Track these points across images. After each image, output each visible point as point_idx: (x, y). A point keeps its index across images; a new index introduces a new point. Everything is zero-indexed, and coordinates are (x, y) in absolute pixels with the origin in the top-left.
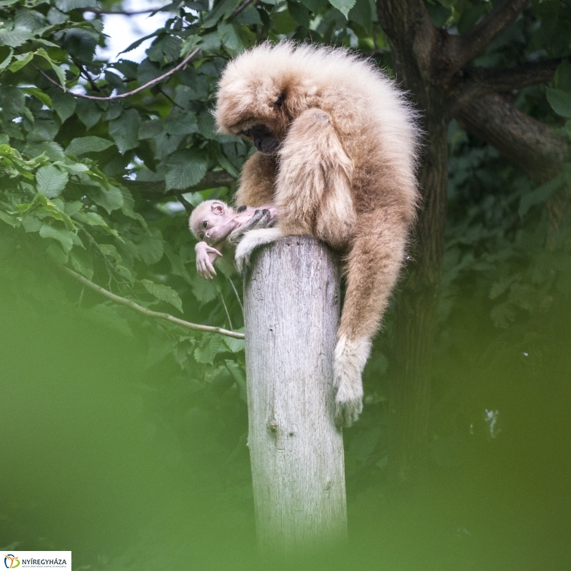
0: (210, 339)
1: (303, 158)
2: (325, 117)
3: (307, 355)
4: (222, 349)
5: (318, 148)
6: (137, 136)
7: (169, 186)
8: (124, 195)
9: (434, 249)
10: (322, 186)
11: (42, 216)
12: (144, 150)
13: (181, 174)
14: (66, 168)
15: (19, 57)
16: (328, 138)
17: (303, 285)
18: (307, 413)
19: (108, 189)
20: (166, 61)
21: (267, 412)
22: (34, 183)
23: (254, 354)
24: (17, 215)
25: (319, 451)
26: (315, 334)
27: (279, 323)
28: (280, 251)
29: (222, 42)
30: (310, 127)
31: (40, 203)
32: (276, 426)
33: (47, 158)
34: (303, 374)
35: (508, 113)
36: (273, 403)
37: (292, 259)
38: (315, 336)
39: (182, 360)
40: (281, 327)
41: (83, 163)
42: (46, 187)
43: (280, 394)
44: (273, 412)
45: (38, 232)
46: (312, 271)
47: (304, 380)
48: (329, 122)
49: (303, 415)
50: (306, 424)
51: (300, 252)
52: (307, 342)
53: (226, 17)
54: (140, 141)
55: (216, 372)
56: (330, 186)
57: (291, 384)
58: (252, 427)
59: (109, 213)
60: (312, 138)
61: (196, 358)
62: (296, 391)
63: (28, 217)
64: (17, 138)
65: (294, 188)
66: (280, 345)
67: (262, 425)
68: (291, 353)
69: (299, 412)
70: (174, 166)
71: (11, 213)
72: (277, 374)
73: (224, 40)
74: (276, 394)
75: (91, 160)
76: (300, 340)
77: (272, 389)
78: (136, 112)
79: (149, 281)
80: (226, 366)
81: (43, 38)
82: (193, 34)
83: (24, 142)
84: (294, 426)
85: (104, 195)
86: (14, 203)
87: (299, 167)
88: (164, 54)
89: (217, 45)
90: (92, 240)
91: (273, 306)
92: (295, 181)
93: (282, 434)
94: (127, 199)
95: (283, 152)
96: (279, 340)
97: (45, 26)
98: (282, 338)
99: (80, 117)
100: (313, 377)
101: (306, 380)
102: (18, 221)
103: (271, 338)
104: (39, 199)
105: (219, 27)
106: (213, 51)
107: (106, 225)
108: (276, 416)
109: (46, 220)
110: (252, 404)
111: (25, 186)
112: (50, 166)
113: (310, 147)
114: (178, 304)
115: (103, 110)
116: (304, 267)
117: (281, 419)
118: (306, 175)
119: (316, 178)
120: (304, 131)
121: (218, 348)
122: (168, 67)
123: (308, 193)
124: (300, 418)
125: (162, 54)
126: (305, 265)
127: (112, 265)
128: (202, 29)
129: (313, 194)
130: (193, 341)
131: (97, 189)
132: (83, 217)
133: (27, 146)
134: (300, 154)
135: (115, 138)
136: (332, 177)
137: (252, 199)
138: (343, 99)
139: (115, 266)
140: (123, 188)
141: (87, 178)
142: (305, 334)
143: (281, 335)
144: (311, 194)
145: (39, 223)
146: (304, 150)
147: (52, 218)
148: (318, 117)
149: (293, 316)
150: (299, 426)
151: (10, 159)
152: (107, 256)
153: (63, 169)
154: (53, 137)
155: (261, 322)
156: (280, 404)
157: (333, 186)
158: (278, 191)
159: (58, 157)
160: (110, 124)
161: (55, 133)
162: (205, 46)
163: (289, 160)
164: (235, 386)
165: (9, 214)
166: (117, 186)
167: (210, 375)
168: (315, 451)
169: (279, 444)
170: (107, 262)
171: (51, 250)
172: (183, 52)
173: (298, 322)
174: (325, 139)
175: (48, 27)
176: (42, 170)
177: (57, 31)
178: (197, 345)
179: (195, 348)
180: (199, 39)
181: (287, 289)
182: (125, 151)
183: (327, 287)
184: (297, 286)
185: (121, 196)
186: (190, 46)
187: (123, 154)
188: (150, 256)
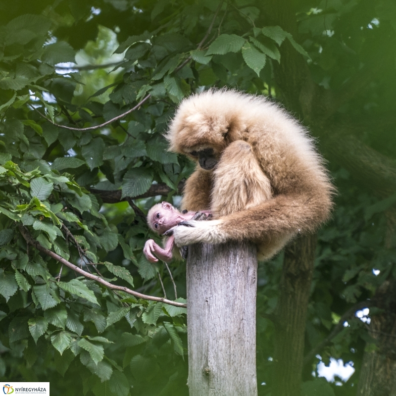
0: (154, 306)
1: (232, 177)
2: (247, 146)
3: (233, 320)
4: (163, 314)
5: (242, 169)
6: (102, 157)
7: (124, 195)
8: (92, 200)
9: (309, 245)
10: (246, 197)
11: (35, 213)
12: (107, 168)
13: (133, 186)
14: (52, 179)
15: (20, 98)
16: (249, 162)
17: (231, 269)
18: (231, 362)
19: (81, 196)
20: (124, 103)
21: (203, 361)
22: (29, 190)
23: (193, 318)
24: (18, 213)
25: (240, 391)
26: (239, 305)
27: (212, 296)
29: (167, 90)
30: (237, 154)
31: (34, 204)
32: (209, 371)
33: (40, 172)
34: (230, 334)
35: (360, 147)
36: (207, 354)
38: (239, 306)
39: (132, 322)
40: (214, 299)
41: (64, 175)
42: (37, 193)
43: (213, 348)
44: (207, 361)
45: (32, 225)
46: (238, 259)
47: (230, 338)
48: (250, 150)
49: (229, 364)
50: (231, 370)
52: (233, 310)
53: (170, 73)
54: (103, 161)
55: (157, 330)
56: (250, 196)
57: (221, 341)
58: (191, 371)
59: (82, 213)
60: (239, 162)
61: (143, 320)
62: (224, 346)
63: (25, 215)
64: (16, 157)
65: (225, 198)
66: (213, 312)
67: (199, 370)
68: (221, 318)
69: (226, 362)
70: (128, 179)
71: (13, 211)
72: (211, 333)
73: (168, 89)
74: (209, 348)
75: (69, 174)
76: (228, 309)
77: (207, 344)
78: (102, 140)
79: (109, 263)
80: (164, 326)
81: (37, 84)
82: (146, 84)
83: (22, 160)
84: (222, 371)
85: (78, 200)
86: (15, 204)
87: (229, 183)
88: (123, 98)
89: (163, 92)
90: (69, 232)
91: (208, 284)
92: (226, 193)
93: (213, 377)
94: (94, 204)
95: (218, 172)
96: (213, 308)
97: (37, 76)
98: (215, 308)
99: (61, 143)
100: (237, 336)
101: (232, 338)
102: (19, 217)
103: (207, 307)
104: (34, 202)
105: (164, 80)
106: (160, 96)
107: (79, 222)
108: (209, 364)
109: (38, 217)
110: (191, 355)
111: (23, 191)
112: (41, 178)
113: (237, 169)
114: (131, 280)
115: (77, 138)
116: (232, 256)
117: (212, 366)
118: (234, 189)
119: (242, 191)
120: (232, 157)
121: (160, 313)
122: (125, 108)
123: (236, 202)
124: (227, 365)
125: (121, 98)
126: (232, 254)
127: (82, 251)
128: (152, 81)
129: (239, 202)
130: (141, 308)
131: (73, 195)
132: (64, 215)
133: (24, 163)
134: (229, 174)
135: (86, 158)
136: (252, 191)
137: (192, 206)
138: (265, 134)
139: (85, 251)
140: (92, 195)
141: (66, 187)
142: (231, 304)
143: (214, 305)
144: (238, 202)
145: (33, 219)
146: (232, 171)
147: (42, 215)
148: (242, 146)
149: (223, 291)
150: (226, 372)
151: (14, 172)
152: (79, 244)
153: (50, 180)
154: (42, 157)
155: (200, 295)
156: (212, 355)
157: (252, 196)
158: (213, 200)
159: (47, 172)
160: (83, 148)
161: (43, 154)
162: (154, 93)
163: (222, 178)
164: (169, 341)
165: (12, 212)
166: (87, 194)
167: (152, 333)
168: (237, 390)
169: (211, 384)
170: (80, 249)
171: (40, 239)
172: (138, 96)
173: (227, 296)
174: (248, 162)
175: (40, 77)
176: (34, 181)
177: (47, 80)
178: (144, 311)
179: (143, 313)
180: (150, 88)
181: (219, 272)
182: (93, 168)
183: (248, 271)
184: (226, 269)
185: (90, 201)
186: (143, 93)
187: (91, 170)
188: (109, 245)
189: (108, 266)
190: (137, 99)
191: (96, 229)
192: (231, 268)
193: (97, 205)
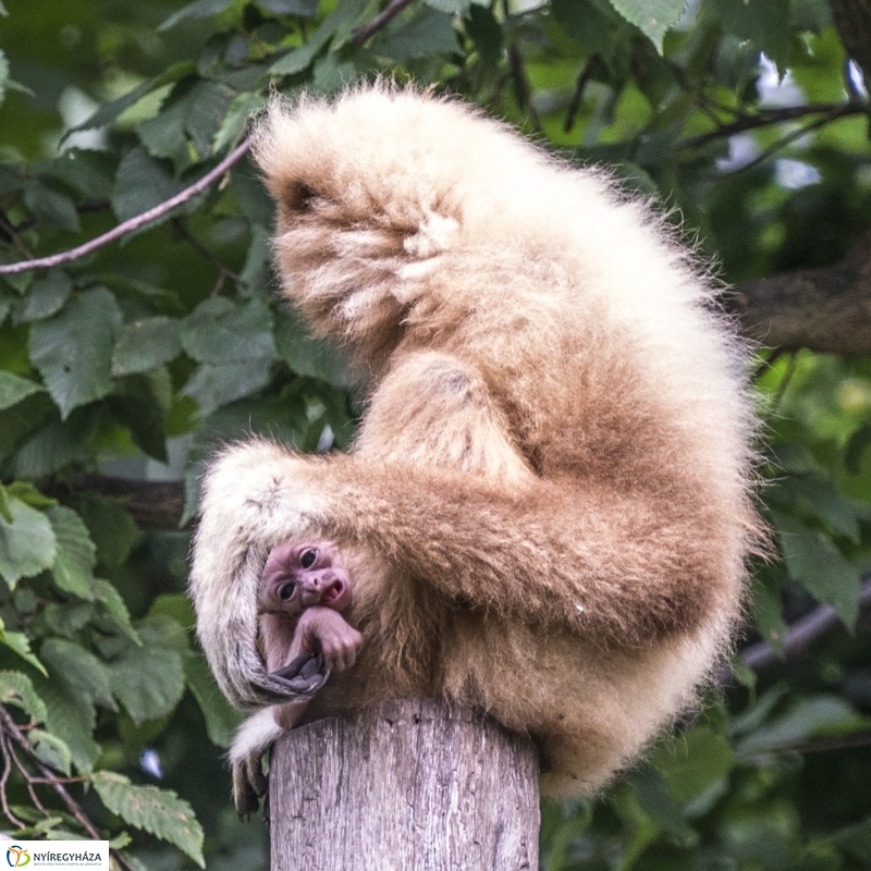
2: (457, 380)
6: (109, 365)
8: (59, 532)
17: (427, 835)
20: (194, 156)
28: (367, 740)
30: (416, 411)
37: (398, 763)
46: (455, 796)
51: (420, 743)
53: (337, 45)
54: (115, 379)
79: (116, 778)
88: (189, 137)
94: (72, 544)
105: (317, 72)
114: (195, 843)
115: (16, 293)
116: (430, 786)
120: (398, 426)
122: (198, 171)
125: (182, 138)
126: (433, 777)
127: (16, 731)
135: (43, 372)
139: (25, 733)
140: (63, 512)
160: (33, 333)
172: (221, 138)
181: (383, 846)
182: (71, 405)
183: (497, 839)
184: (411, 837)
185: (51, 536)
186: (239, 124)
187: (65, 415)
188: (146, 697)
189: (103, 791)
190: (217, 146)
191: (97, 637)
192: (428, 832)
193: (87, 549)
